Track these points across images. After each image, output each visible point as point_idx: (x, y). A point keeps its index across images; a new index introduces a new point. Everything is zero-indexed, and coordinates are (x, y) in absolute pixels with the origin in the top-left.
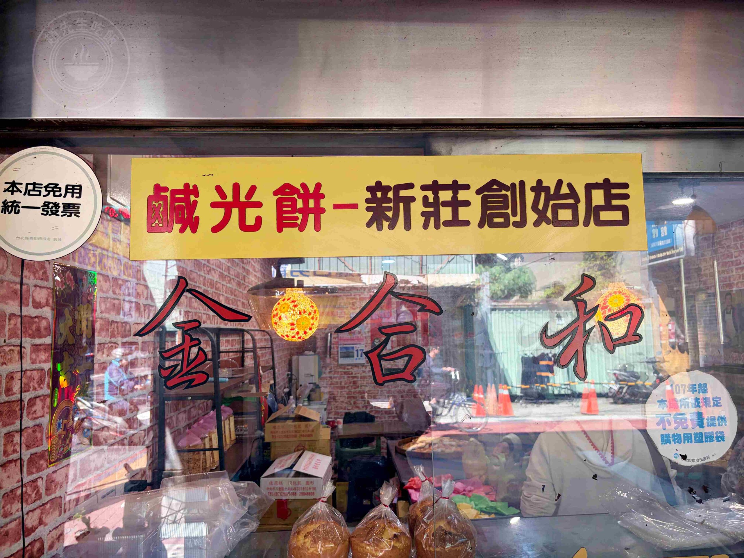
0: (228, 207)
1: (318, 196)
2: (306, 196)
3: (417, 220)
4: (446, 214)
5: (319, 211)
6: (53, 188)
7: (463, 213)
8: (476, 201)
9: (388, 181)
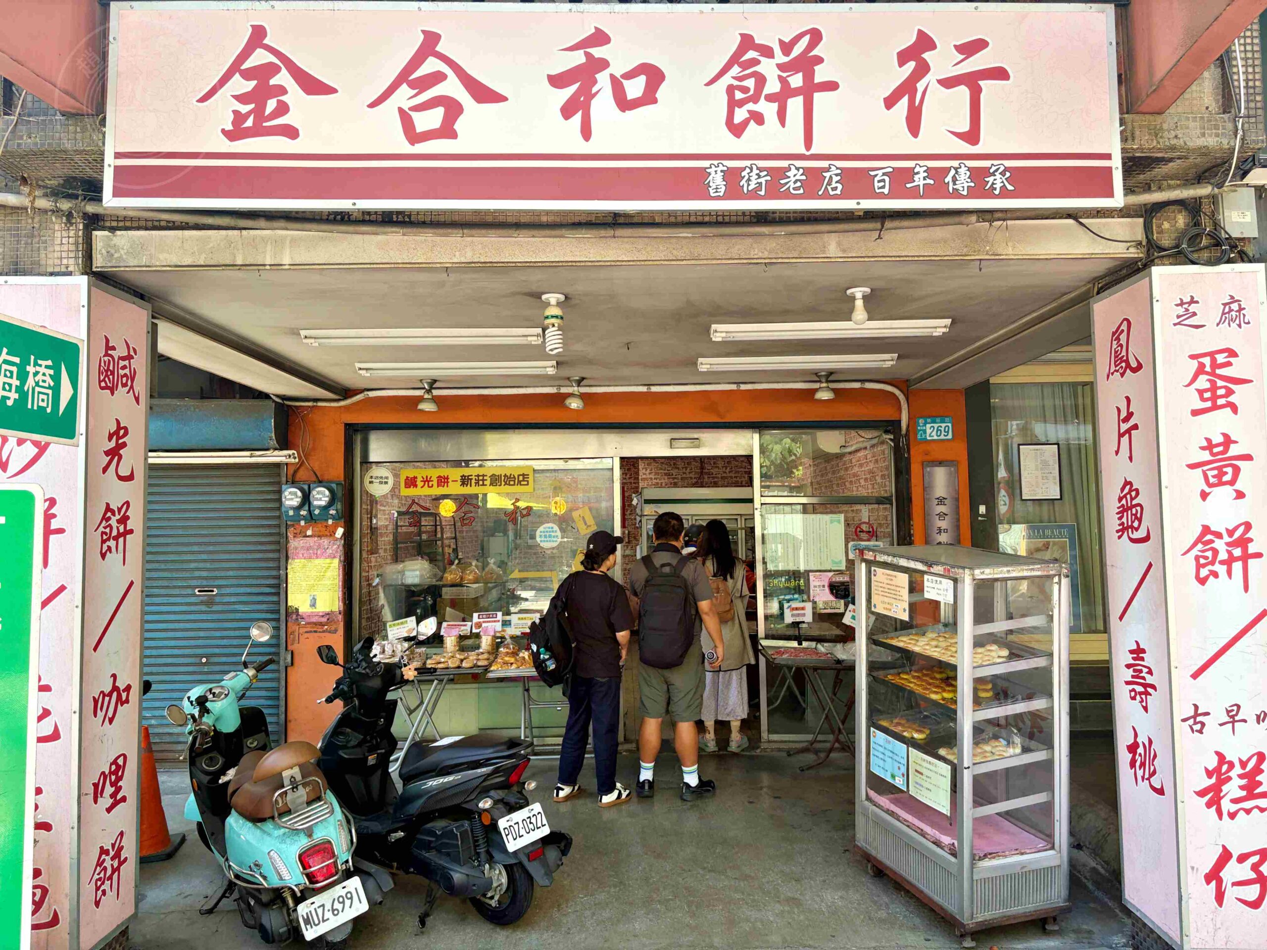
0: (425, 482)
1: (448, 478)
2: (444, 478)
3: (473, 484)
4: (481, 483)
5: (448, 482)
6: (381, 477)
7: (485, 483)
8: (489, 479)
9: (466, 474)
